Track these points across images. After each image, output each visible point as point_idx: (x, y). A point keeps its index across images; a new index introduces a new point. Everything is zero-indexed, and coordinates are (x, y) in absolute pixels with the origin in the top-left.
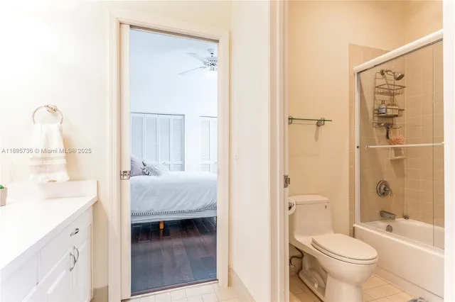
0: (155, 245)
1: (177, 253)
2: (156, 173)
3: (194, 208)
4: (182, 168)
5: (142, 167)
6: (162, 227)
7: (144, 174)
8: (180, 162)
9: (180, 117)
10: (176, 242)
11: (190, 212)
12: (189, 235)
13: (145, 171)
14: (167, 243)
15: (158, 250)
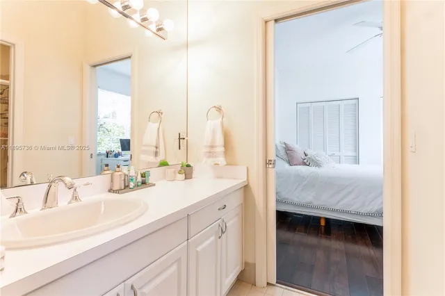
0: (311, 240)
1: (335, 258)
2: (318, 165)
3: (363, 210)
4: (356, 160)
5: (303, 157)
6: (323, 223)
7: (305, 164)
8: (353, 154)
9: (354, 101)
10: (336, 245)
11: (358, 214)
12: (356, 242)
13: (305, 161)
14: (325, 242)
15: (313, 247)
